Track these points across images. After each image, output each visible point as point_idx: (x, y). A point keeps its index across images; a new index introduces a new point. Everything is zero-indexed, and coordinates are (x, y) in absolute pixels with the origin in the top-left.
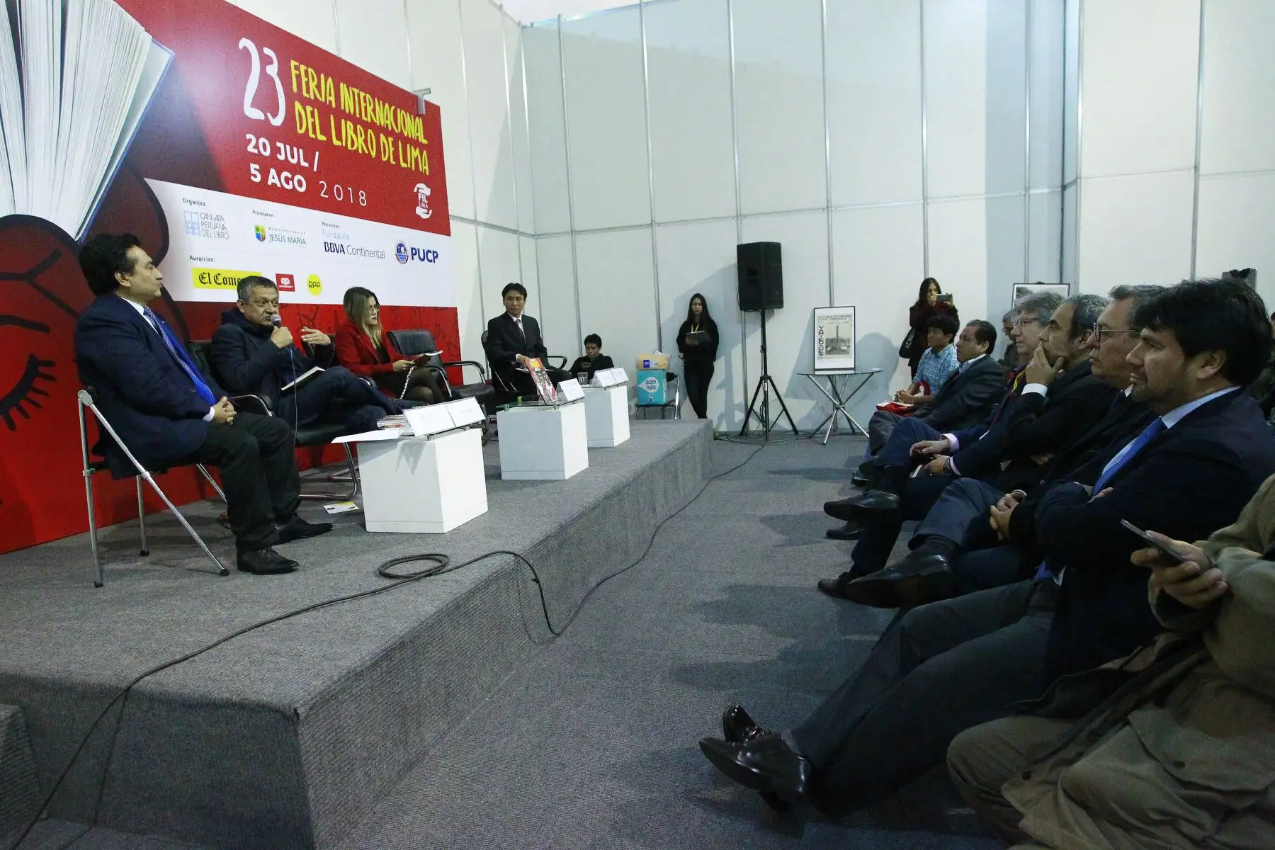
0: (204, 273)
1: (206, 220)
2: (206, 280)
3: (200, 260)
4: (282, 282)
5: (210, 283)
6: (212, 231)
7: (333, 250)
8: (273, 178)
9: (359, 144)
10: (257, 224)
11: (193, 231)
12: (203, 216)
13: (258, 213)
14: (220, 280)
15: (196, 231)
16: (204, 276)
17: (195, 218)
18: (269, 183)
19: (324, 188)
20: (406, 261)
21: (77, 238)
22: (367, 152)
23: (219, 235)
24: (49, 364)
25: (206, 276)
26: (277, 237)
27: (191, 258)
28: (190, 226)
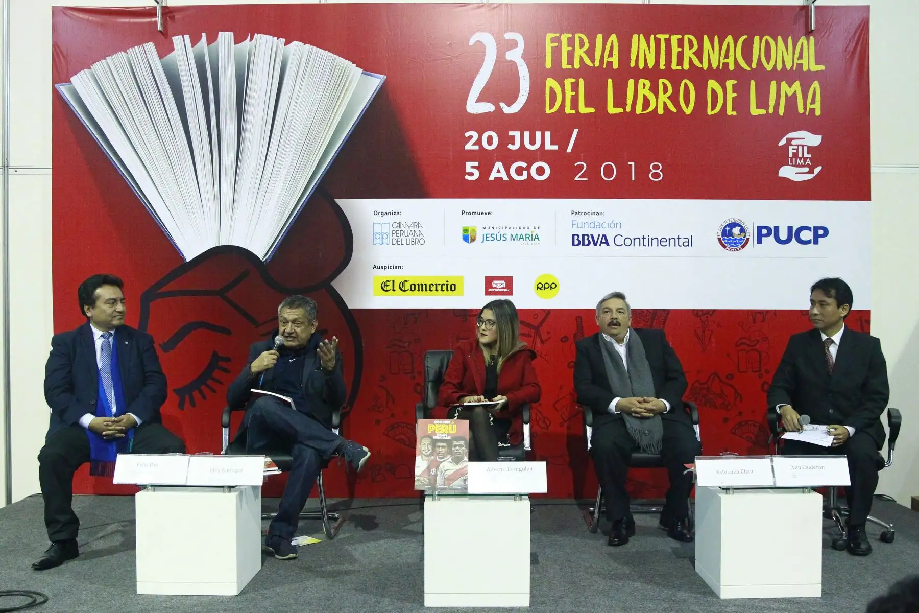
0: (388, 281)
1: (398, 228)
2: (390, 287)
3: (385, 268)
4: (494, 285)
5: (394, 290)
7: (586, 242)
8: (498, 171)
9: (661, 102)
10: (466, 225)
11: (381, 241)
12: (395, 225)
13: (470, 213)
14: (407, 286)
15: (385, 241)
16: (388, 283)
17: (385, 229)
18: (492, 178)
19: (583, 168)
20: (743, 247)
22: (674, 109)
23: (413, 242)
24: (228, 360)
25: (390, 284)
26: (494, 236)
27: (375, 267)
28: (378, 236)
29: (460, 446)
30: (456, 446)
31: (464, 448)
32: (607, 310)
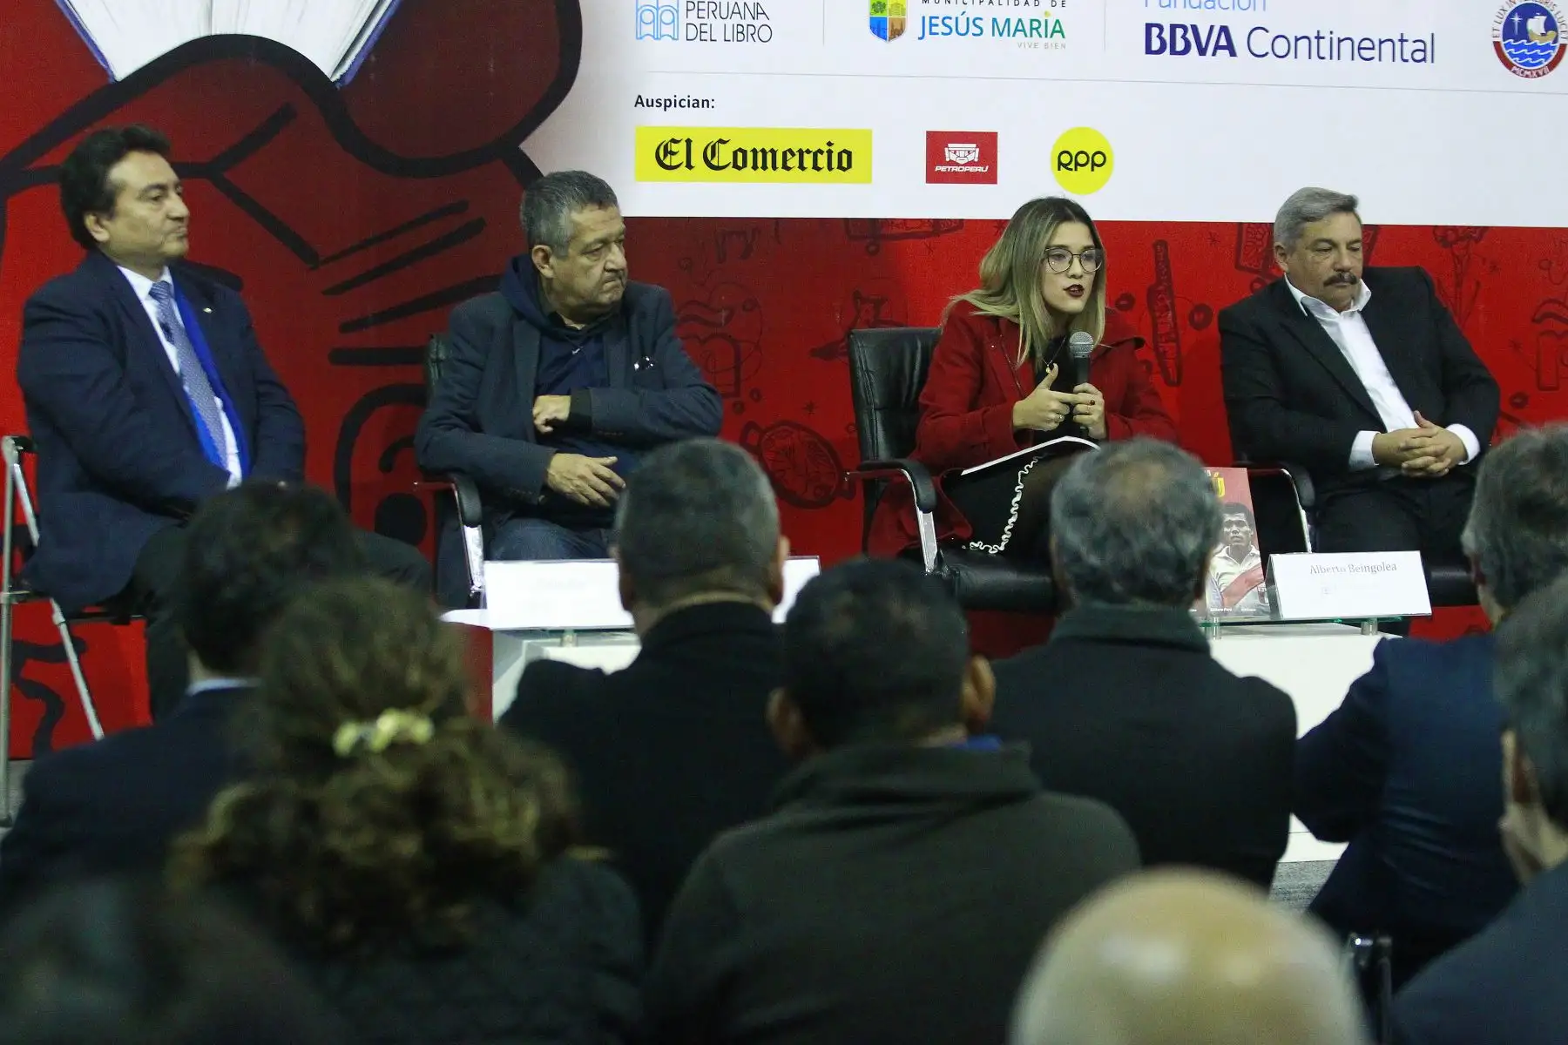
0: (674, 141)
2: (680, 158)
3: (667, 104)
4: (949, 155)
5: (689, 166)
6: (718, 24)
7: (1180, 46)
11: (657, 29)
14: (725, 155)
15: (668, 29)
16: (674, 147)
20: (1552, 66)
21: (337, 76)
23: (741, 34)
25: (681, 148)
26: (952, 23)
27: (639, 101)
28: (648, 17)
29: (1239, 524)
30: (1230, 524)
31: (1246, 528)
32: (1326, 245)
